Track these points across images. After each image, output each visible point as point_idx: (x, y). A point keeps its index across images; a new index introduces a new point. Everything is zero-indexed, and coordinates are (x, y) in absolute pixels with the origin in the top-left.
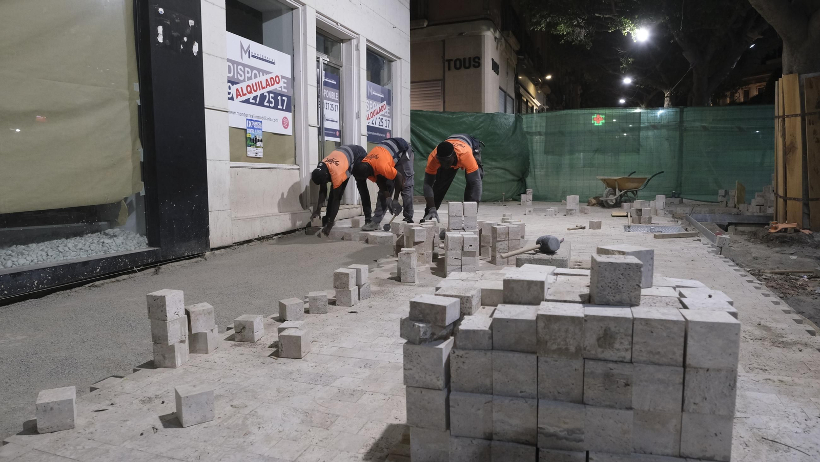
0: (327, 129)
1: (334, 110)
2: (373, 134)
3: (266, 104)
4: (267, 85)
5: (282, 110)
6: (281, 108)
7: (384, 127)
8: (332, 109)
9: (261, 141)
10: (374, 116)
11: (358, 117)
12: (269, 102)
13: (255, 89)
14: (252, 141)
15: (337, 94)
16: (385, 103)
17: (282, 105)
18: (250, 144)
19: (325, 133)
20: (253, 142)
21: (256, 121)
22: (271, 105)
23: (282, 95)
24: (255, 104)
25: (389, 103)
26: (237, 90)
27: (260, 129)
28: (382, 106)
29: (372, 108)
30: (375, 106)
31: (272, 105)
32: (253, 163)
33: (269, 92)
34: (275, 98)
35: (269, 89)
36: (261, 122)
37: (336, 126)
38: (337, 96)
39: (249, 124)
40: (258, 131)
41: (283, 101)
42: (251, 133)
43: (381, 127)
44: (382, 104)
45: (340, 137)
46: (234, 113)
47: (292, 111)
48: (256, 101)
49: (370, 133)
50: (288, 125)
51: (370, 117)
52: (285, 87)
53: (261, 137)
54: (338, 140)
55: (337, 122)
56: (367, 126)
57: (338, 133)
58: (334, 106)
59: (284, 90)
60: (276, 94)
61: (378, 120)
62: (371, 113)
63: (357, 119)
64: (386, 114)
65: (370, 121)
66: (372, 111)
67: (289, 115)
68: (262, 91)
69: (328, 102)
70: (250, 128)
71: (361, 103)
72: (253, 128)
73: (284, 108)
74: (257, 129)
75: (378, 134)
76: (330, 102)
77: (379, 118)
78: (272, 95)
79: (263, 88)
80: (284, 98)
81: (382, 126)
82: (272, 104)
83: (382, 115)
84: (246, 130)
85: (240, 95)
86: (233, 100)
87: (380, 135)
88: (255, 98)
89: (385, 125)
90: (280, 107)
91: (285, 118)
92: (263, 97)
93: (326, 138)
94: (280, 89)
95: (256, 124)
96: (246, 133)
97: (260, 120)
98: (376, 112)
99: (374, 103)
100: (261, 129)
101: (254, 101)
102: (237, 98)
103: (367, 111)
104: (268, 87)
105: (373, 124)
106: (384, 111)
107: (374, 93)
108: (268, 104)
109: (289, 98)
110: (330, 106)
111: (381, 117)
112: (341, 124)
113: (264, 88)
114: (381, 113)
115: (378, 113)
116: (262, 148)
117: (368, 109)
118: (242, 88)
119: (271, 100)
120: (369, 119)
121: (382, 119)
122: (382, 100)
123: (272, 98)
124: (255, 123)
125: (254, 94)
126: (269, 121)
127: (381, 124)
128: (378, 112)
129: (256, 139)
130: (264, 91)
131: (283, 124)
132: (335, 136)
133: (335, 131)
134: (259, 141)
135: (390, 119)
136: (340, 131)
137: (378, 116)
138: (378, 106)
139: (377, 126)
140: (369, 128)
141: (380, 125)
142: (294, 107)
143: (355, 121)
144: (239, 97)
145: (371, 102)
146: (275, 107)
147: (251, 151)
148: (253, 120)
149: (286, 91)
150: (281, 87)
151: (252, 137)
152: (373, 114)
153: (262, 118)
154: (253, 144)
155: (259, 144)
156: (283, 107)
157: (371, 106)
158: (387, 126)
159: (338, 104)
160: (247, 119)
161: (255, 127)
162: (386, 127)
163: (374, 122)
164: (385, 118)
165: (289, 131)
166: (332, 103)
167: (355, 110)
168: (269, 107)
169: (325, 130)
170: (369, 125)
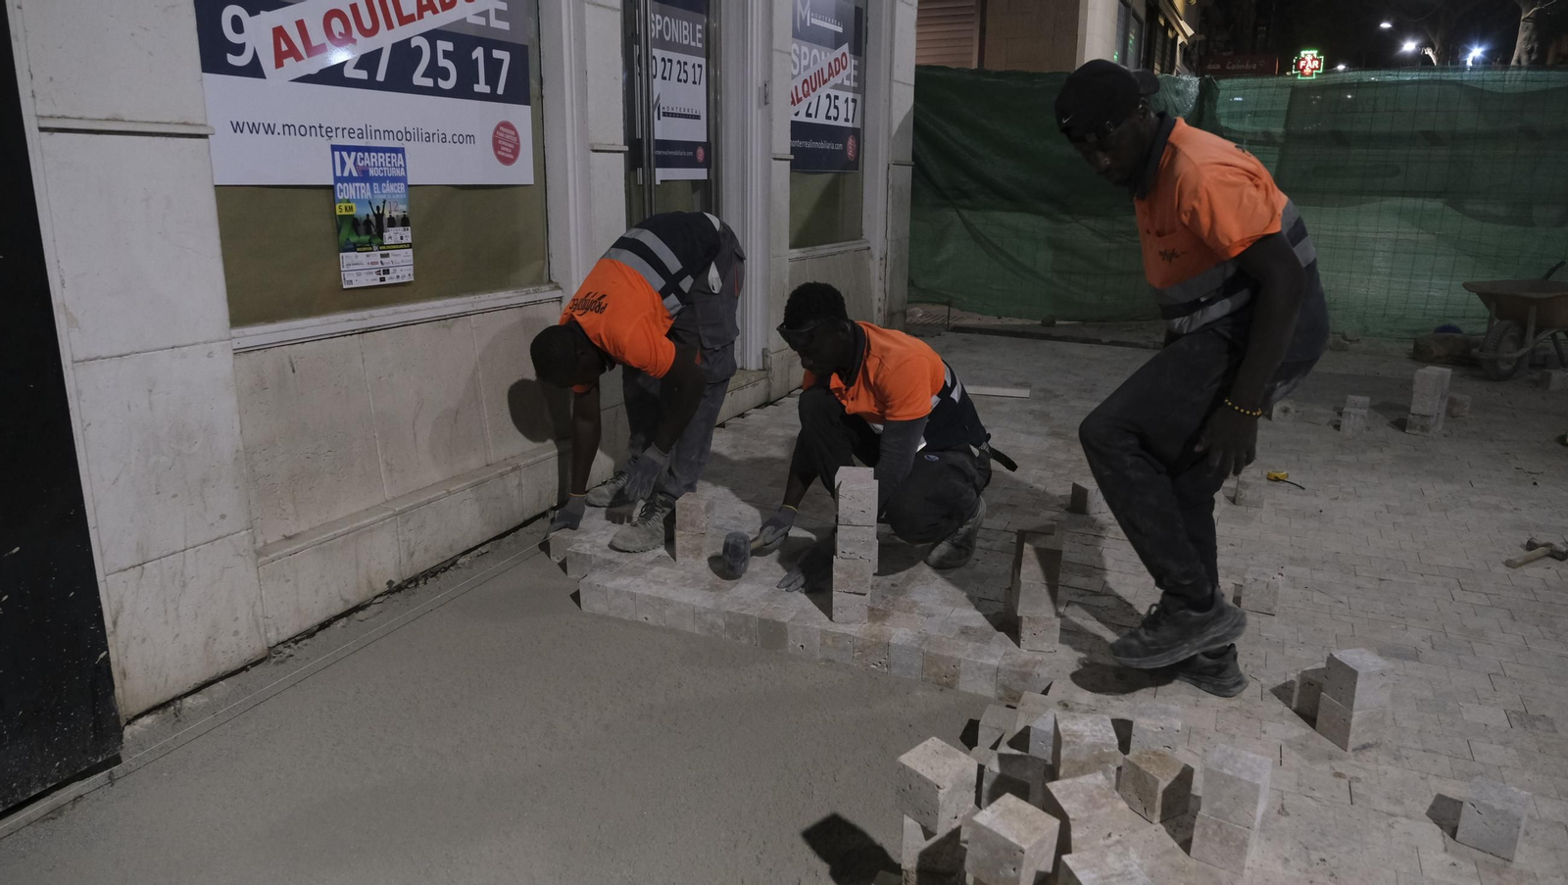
0: (664, 144)
1: (691, 79)
2: (809, 145)
3: (418, 79)
4: (421, 9)
5: (492, 97)
6: (487, 89)
7: (841, 123)
8: (683, 76)
9: (405, 222)
10: (814, 90)
11: (766, 99)
12: (434, 71)
13: (368, 24)
14: (362, 229)
15: (699, 27)
16: (845, 48)
17: (492, 80)
18: (354, 239)
19: (657, 156)
20: (368, 231)
21: (377, 150)
22: (442, 84)
23: (489, 44)
24: (370, 84)
25: (858, 50)
26: (279, 33)
27: (395, 180)
28: (836, 60)
29: (807, 68)
30: (815, 62)
31: (447, 85)
32: (365, 313)
33: (432, 36)
34: (460, 56)
35: (432, 21)
36: (401, 151)
37: (696, 132)
38: (699, 35)
39: (343, 164)
40: (389, 188)
41: (493, 67)
42: (355, 199)
43: (832, 122)
44: (838, 53)
45: (706, 164)
46: (270, 129)
47: (533, 100)
48: (373, 72)
49: (799, 144)
50: (516, 151)
51: (801, 95)
52: (500, 15)
53: (403, 207)
54: (700, 174)
55: (697, 117)
56: (793, 123)
57: (700, 152)
58: (689, 68)
59: (495, 23)
60: (463, 41)
61: (824, 102)
62: (805, 81)
63: (759, 106)
64: (847, 83)
65: (802, 107)
66: (805, 75)
67: (520, 116)
68: (400, 33)
69: (668, 55)
70: (350, 179)
71: (776, 56)
72: (364, 176)
73: (500, 91)
74: (381, 180)
75: (822, 145)
76: (675, 56)
77: (828, 96)
78: (444, 46)
79: (405, 20)
80: (497, 54)
81: (836, 119)
82: (446, 76)
83: (836, 87)
84: (331, 188)
85: (293, 52)
86: (262, 76)
87: (828, 146)
88: (368, 61)
89: (842, 116)
90: (481, 87)
91: (507, 125)
92: (405, 54)
93: (661, 174)
94: (482, 21)
95: (375, 163)
96: (334, 201)
97: (396, 144)
98: (820, 79)
99: (815, 52)
100: (403, 179)
101: (363, 75)
102: (279, 64)
103: (794, 77)
104: (428, 14)
105: (809, 115)
106: (843, 73)
107: (815, 21)
108: (429, 82)
109: (520, 54)
110: (676, 68)
111: (833, 93)
112: (712, 123)
113: (410, 19)
114: (834, 80)
115: (825, 82)
116: (410, 246)
117: (795, 72)
118: (300, 24)
119: (443, 62)
120: (799, 100)
121: (836, 97)
122: (837, 41)
123: (447, 55)
124: (370, 160)
125: (367, 45)
126: (435, 145)
127: (833, 113)
128: (826, 76)
129: (379, 217)
130: (413, 32)
131: (497, 147)
132: (691, 163)
133: (692, 146)
134: (392, 222)
135: (859, 98)
136: (707, 146)
137: (824, 90)
138: (825, 57)
139: (821, 120)
140: (799, 130)
141: (828, 118)
142: (541, 84)
143: (756, 116)
144: (289, 62)
145: (804, 49)
146: (464, 90)
147: (358, 269)
148: (357, 149)
149: (505, 26)
150: (485, 14)
151: (361, 212)
152: (812, 84)
153: (407, 135)
154: (365, 238)
155: (391, 235)
156: (494, 88)
157: (805, 63)
158: (850, 117)
159: (702, 61)
160: (334, 148)
161: (372, 172)
162: (847, 120)
163: (812, 111)
164: (843, 95)
165: (521, 172)
166: (683, 57)
167: (756, 77)
168: (436, 91)
169: (656, 149)
170: (802, 118)
